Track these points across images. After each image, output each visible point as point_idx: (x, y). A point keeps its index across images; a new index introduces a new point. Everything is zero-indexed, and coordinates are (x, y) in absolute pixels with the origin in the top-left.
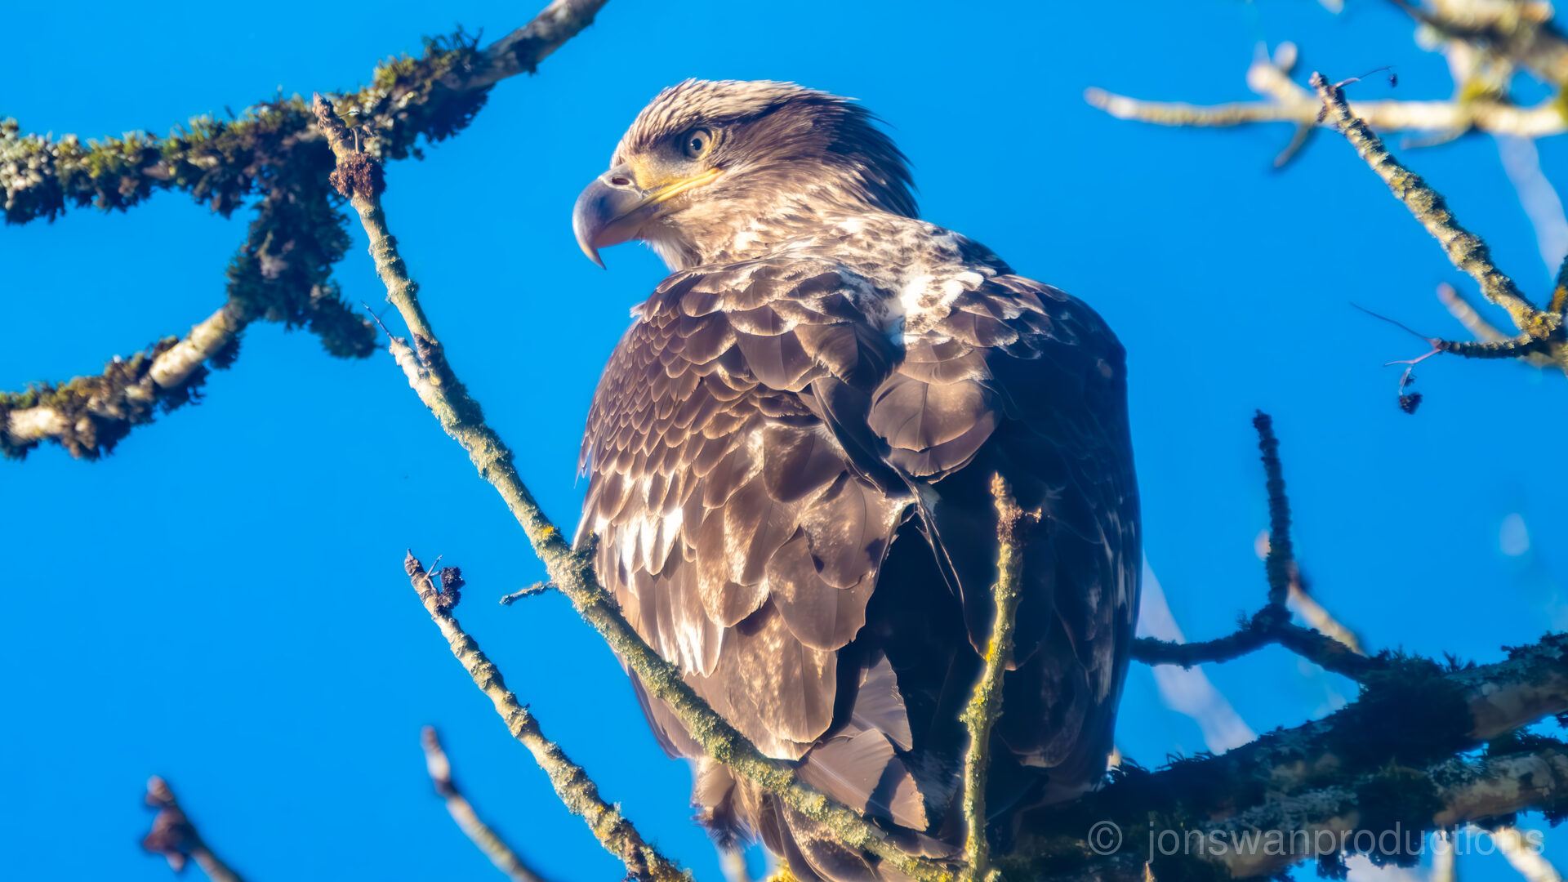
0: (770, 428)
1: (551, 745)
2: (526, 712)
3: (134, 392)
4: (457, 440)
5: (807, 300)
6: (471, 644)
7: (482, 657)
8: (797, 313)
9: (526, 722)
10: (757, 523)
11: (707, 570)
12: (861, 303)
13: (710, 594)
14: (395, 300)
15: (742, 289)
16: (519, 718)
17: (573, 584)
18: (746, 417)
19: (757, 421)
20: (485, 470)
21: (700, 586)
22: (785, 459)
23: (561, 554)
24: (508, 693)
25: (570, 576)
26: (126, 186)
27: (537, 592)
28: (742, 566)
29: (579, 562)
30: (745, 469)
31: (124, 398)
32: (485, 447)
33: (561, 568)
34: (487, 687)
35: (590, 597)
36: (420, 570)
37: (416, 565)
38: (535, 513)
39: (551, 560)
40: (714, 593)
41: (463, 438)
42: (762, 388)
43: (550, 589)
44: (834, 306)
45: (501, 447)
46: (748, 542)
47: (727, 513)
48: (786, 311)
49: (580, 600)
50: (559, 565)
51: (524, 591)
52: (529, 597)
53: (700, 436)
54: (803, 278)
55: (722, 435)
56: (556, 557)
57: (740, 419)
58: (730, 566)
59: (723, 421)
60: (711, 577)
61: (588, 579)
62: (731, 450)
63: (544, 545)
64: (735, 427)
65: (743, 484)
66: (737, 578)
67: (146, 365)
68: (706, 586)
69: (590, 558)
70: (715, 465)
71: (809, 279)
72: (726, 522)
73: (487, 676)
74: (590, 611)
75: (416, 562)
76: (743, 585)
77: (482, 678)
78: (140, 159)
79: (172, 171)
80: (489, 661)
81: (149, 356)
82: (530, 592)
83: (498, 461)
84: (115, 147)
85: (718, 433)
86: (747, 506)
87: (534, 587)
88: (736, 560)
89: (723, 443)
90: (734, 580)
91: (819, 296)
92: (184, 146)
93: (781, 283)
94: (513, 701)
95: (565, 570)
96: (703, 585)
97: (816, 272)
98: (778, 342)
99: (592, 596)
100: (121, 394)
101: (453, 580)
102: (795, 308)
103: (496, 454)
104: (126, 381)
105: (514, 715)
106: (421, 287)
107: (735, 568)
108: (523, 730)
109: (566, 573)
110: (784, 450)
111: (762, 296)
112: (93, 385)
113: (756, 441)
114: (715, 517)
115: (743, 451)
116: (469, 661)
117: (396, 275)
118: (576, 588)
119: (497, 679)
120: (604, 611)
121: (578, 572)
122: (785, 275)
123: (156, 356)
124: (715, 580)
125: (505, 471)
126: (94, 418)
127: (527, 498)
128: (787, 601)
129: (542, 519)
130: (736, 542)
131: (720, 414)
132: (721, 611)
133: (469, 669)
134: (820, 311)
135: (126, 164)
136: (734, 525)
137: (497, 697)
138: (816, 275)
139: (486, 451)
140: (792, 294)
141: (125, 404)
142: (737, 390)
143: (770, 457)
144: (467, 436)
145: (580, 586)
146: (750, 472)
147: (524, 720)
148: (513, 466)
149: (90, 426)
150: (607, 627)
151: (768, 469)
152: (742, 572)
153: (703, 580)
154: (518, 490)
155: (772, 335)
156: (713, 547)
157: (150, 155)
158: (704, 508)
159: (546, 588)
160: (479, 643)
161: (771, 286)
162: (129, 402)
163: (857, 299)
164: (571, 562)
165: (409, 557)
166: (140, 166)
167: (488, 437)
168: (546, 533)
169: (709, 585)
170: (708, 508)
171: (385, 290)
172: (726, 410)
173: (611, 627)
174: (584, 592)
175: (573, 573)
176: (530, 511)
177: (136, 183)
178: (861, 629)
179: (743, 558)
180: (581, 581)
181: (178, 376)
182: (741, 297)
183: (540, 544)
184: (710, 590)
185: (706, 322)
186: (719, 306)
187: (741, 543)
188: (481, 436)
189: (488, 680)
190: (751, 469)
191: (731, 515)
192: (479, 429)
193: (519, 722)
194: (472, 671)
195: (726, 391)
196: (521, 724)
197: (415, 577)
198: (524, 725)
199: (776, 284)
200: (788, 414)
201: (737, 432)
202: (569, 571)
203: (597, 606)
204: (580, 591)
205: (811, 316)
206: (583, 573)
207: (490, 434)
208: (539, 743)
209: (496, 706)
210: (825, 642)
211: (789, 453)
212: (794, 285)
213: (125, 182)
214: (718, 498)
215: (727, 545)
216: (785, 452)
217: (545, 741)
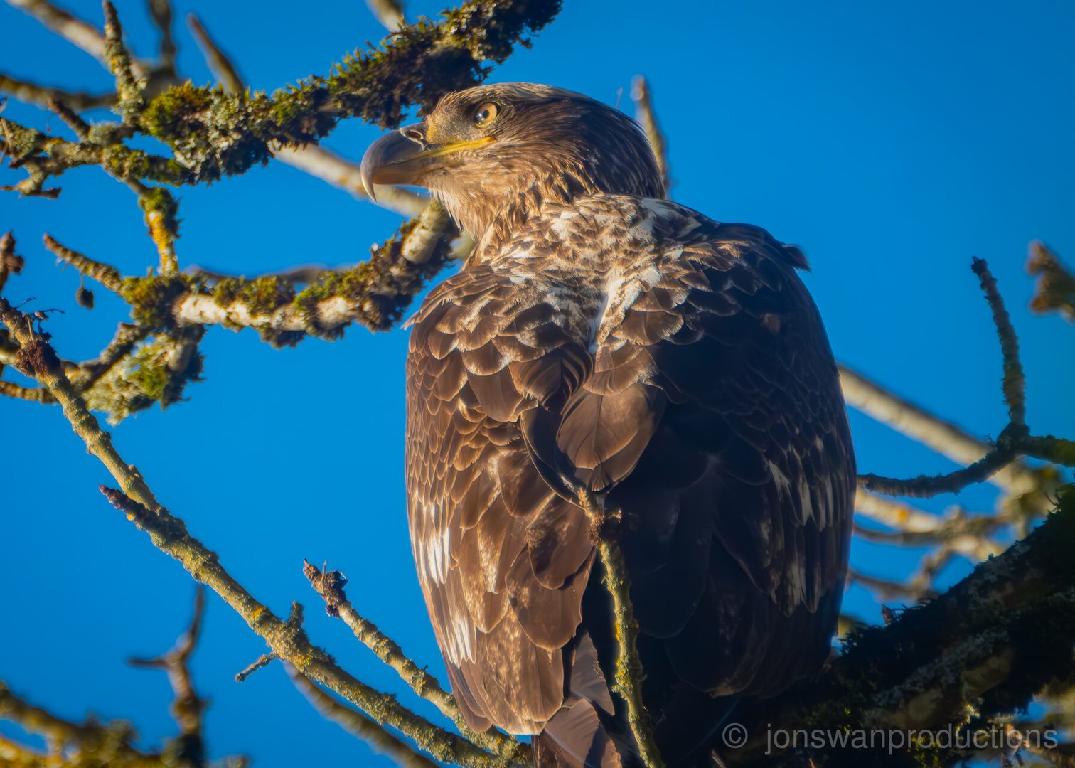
0: (503, 456)
1: (448, 697)
2: (423, 674)
3: (395, 271)
4: (170, 554)
5: (523, 333)
6: (369, 627)
7: (380, 636)
8: (514, 348)
9: (424, 682)
10: (503, 536)
11: (469, 584)
12: (570, 329)
13: (474, 606)
14: (93, 451)
15: (472, 328)
16: (418, 680)
17: (289, 651)
18: (483, 446)
19: (491, 450)
20: (196, 574)
21: (466, 599)
22: (518, 482)
23: (274, 629)
24: (406, 661)
25: (285, 645)
26: (307, 126)
27: (263, 664)
28: (495, 577)
29: (289, 631)
30: (489, 490)
31: (391, 276)
32: (192, 556)
33: (276, 641)
34: (388, 659)
35: (305, 659)
36: (317, 574)
37: (312, 571)
38: (244, 600)
39: (267, 636)
40: (477, 605)
41: (172, 551)
42: (489, 420)
43: (273, 659)
44: (545, 335)
45: (204, 552)
46: (498, 554)
47: (479, 532)
48: (505, 346)
49: (299, 662)
50: (274, 639)
51: (252, 666)
52: (257, 669)
53: (452, 469)
54: (520, 310)
55: (467, 466)
56: (270, 632)
57: (479, 449)
58: (486, 578)
59: (468, 453)
60: (473, 590)
61: (300, 642)
62: (475, 477)
63: (257, 625)
64: (476, 457)
65: (489, 504)
66: (492, 589)
67: (397, 248)
68: (470, 599)
69: (298, 626)
70: (465, 493)
71: (526, 310)
72: (479, 540)
73: (387, 651)
74: (309, 669)
75: (312, 568)
76: (497, 593)
77: (383, 653)
78: (312, 102)
79: (339, 106)
80: (386, 638)
81: (398, 240)
82: (257, 666)
83: (204, 564)
84: (291, 96)
85: (465, 465)
86: (495, 523)
87: (260, 660)
88: (490, 572)
89: (468, 473)
90: (489, 591)
91: (532, 327)
92: (342, 82)
93: (502, 318)
94: (412, 667)
95: (279, 641)
96: (469, 598)
97: (532, 302)
98: (498, 378)
99: (306, 657)
100: (387, 274)
101: (335, 582)
102: (513, 343)
103: (202, 559)
104: (387, 265)
105: (414, 679)
106: (112, 436)
107: (490, 579)
108: (423, 689)
109: (281, 644)
110: (516, 473)
111: (486, 334)
112: (365, 270)
113: (494, 466)
114: (470, 536)
115: (485, 475)
116: (370, 641)
117: (89, 431)
118: (292, 654)
119: (396, 651)
120: (319, 666)
121: (290, 641)
122: (505, 309)
123: (404, 239)
124: (477, 592)
125: (213, 572)
126: (376, 298)
127: (236, 588)
128: (523, 606)
129: (251, 603)
130: (489, 556)
131: (463, 447)
132: (484, 620)
133: (372, 648)
134: (532, 344)
135: (303, 108)
136: (485, 542)
137: (398, 666)
138: (531, 305)
139: (193, 559)
140: (510, 328)
141: (392, 282)
142: (474, 422)
143: (506, 481)
144: (175, 550)
145: (294, 651)
146: (494, 492)
147: (423, 681)
148: (218, 565)
149: (374, 304)
150: (326, 678)
151: (506, 493)
152: (494, 582)
153: (468, 594)
154: (227, 585)
155: (492, 373)
156: (472, 564)
157: (319, 95)
158: (461, 529)
159: (269, 660)
160: (376, 624)
161: (493, 322)
162: (395, 280)
163: (566, 323)
164: (282, 634)
165: (307, 565)
166: (315, 106)
167: (193, 547)
168: (257, 614)
169: (473, 597)
170: (463, 528)
171: (84, 444)
172: (467, 443)
173: (328, 678)
174: (299, 655)
175: (287, 642)
176: (240, 600)
177: (314, 122)
178: (579, 626)
179: (495, 570)
180: (294, 647)
181: (423, 251)
182: (472, 337)
183: (254, 625)
184: (474, 602)
185: (448, 362)
186: (455, 345)
187: (492, 556)
188: (187, 548)
189: (388, 655)
190: (494, 489)
191: (483, 533)
192: (184, 542)
193: (420, 683)
194: (374, 650)
195: (467, 425)
196: (421, 685)
197: (313, 582)
198: (423, 685)
199: (498, 319)
200: (515, 439)
201: (478, 461)
202: (282, 641)
203: (313, 664)
204: (296, 655)
205: (525, 351)
206: (294, 639)
207: (195, 544)
208: (440, 698)
209: (400, 673)
210: (553, 641)
211: (521, 475)
212: (512, 318)
213: (306, 124)
214: (471, 519)
215: (482, 560)
216: (518, 474)
217: (444, 694)
